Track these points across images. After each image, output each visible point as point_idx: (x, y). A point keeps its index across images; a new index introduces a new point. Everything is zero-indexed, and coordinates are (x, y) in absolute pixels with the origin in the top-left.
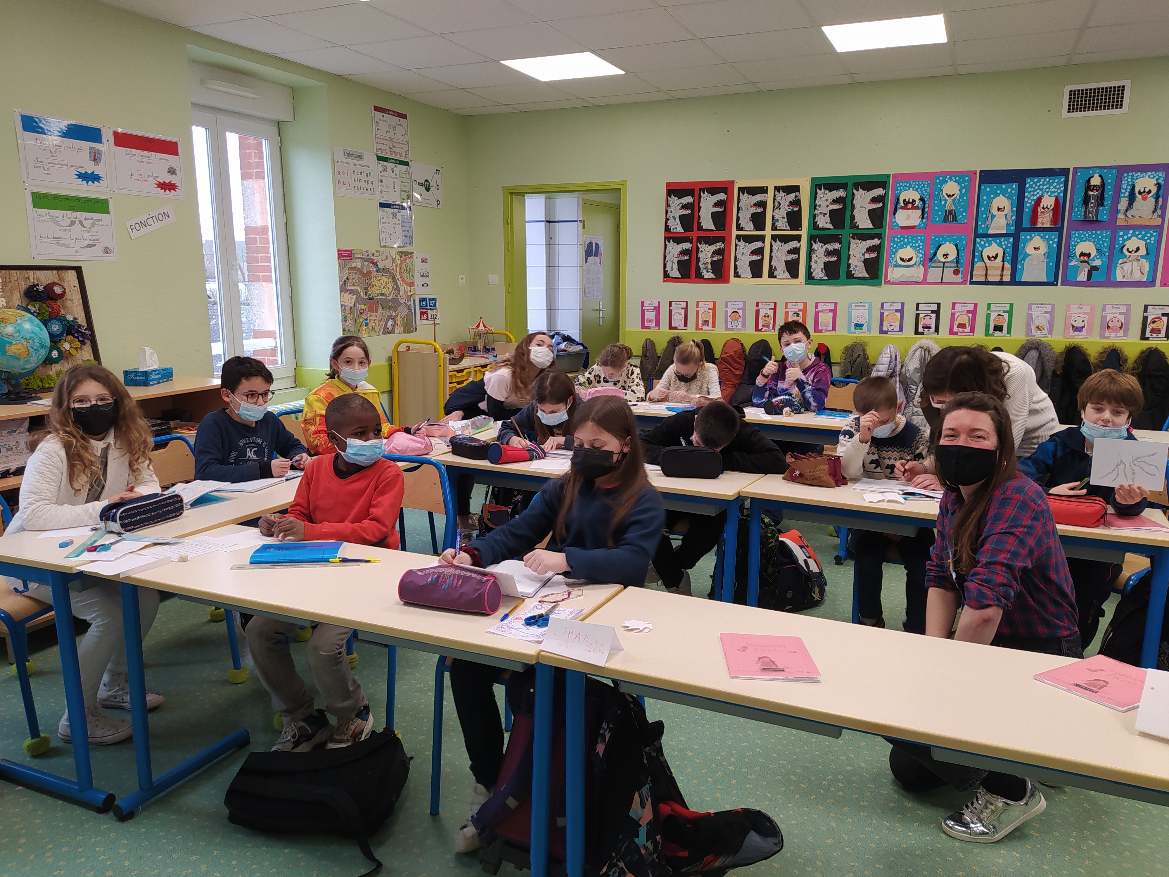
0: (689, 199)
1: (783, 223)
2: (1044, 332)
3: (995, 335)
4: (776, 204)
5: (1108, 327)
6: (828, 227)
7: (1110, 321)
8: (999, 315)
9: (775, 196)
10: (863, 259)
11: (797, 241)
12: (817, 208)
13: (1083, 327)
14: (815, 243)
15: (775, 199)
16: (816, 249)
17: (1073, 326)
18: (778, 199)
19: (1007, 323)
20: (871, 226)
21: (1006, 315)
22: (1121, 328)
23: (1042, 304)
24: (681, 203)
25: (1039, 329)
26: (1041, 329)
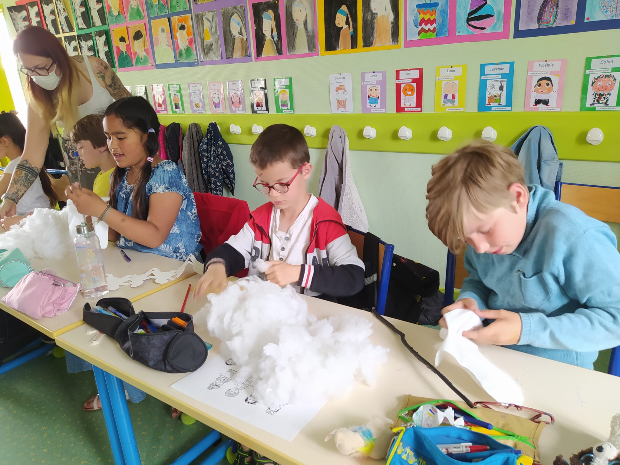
0: (24, 13)
1: (66, 29)
2: (201, 108)
3: (177, 112)
4: (59, 11)
5: (233, 102)
6: (84, 28)
7: (233, 97)
8: (175, 95)
9: (56, 5)
10: (104, 52)
11: (75, 41)
12: (76, 11)
13: (219, 103)
14: (81, 41)
15: (57, 7)
16: (83, 46)
17: (214, 103)
18: (58, 6)
19: (180, 101)
20: (100, 24)
21: (178, 94)
22: (240, 102)
23: (195, 83)
24: (21, 17)
25: (197, 106)
26: (198, 106)
